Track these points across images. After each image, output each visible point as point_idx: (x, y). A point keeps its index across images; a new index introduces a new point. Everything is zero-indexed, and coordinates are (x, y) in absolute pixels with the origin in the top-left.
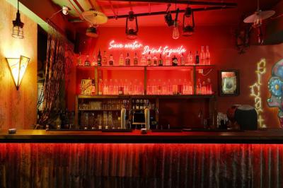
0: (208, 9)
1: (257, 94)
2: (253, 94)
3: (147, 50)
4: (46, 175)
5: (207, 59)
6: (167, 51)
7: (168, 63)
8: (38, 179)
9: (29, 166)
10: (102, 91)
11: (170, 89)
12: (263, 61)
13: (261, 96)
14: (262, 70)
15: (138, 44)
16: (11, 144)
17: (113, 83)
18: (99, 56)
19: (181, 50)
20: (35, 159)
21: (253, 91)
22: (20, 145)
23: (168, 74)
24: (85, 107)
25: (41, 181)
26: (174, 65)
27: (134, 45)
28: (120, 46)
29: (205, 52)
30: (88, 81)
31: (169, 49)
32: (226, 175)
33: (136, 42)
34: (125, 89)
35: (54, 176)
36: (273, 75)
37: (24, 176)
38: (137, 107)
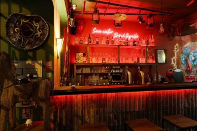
0: (159, 15)
1: (174, 63)
2: (173, 63)
3: (116, 35)
4: (92, 114)
5: (153, 43)
6: (128, 37)
7: (131, 44)
8: (87, 117)
9: (81, 109)
10: (92, 61)
11: (133, 60)
12: (177, 45)
13: (177, 64)
14: (177, 50)
15: (111, 31)
16: (68, 96)
17: (99, 56)
18: (89, 38)
19: (136, 37)
20: (84, 104)
21: (173, 61)
22: (74, 96)
23: (129, 50)
24: (80, 71)
25: (89, 118)
26: (135, 45)
27: (108, 32)
28: (100, 32)
29: (152, 38)
30: (81, 54)
31: (129, 35)
32: (187, 106)
33: (110, 30)
34: (106, 59)
35: (97, 114)
36: (182, 53)
37: (77, 116)
38: (114, 71)
